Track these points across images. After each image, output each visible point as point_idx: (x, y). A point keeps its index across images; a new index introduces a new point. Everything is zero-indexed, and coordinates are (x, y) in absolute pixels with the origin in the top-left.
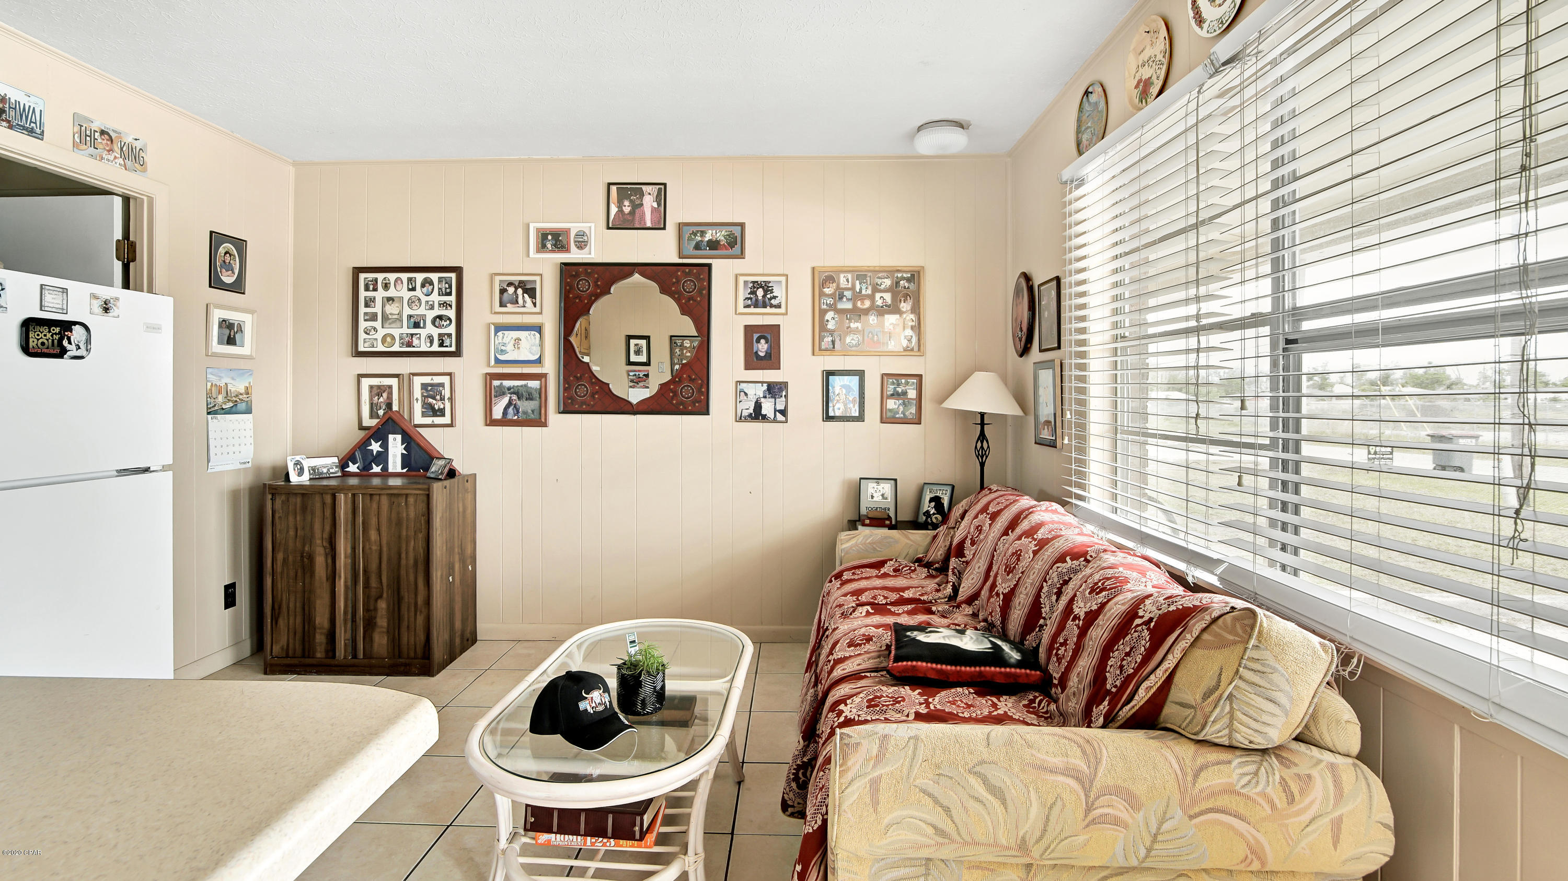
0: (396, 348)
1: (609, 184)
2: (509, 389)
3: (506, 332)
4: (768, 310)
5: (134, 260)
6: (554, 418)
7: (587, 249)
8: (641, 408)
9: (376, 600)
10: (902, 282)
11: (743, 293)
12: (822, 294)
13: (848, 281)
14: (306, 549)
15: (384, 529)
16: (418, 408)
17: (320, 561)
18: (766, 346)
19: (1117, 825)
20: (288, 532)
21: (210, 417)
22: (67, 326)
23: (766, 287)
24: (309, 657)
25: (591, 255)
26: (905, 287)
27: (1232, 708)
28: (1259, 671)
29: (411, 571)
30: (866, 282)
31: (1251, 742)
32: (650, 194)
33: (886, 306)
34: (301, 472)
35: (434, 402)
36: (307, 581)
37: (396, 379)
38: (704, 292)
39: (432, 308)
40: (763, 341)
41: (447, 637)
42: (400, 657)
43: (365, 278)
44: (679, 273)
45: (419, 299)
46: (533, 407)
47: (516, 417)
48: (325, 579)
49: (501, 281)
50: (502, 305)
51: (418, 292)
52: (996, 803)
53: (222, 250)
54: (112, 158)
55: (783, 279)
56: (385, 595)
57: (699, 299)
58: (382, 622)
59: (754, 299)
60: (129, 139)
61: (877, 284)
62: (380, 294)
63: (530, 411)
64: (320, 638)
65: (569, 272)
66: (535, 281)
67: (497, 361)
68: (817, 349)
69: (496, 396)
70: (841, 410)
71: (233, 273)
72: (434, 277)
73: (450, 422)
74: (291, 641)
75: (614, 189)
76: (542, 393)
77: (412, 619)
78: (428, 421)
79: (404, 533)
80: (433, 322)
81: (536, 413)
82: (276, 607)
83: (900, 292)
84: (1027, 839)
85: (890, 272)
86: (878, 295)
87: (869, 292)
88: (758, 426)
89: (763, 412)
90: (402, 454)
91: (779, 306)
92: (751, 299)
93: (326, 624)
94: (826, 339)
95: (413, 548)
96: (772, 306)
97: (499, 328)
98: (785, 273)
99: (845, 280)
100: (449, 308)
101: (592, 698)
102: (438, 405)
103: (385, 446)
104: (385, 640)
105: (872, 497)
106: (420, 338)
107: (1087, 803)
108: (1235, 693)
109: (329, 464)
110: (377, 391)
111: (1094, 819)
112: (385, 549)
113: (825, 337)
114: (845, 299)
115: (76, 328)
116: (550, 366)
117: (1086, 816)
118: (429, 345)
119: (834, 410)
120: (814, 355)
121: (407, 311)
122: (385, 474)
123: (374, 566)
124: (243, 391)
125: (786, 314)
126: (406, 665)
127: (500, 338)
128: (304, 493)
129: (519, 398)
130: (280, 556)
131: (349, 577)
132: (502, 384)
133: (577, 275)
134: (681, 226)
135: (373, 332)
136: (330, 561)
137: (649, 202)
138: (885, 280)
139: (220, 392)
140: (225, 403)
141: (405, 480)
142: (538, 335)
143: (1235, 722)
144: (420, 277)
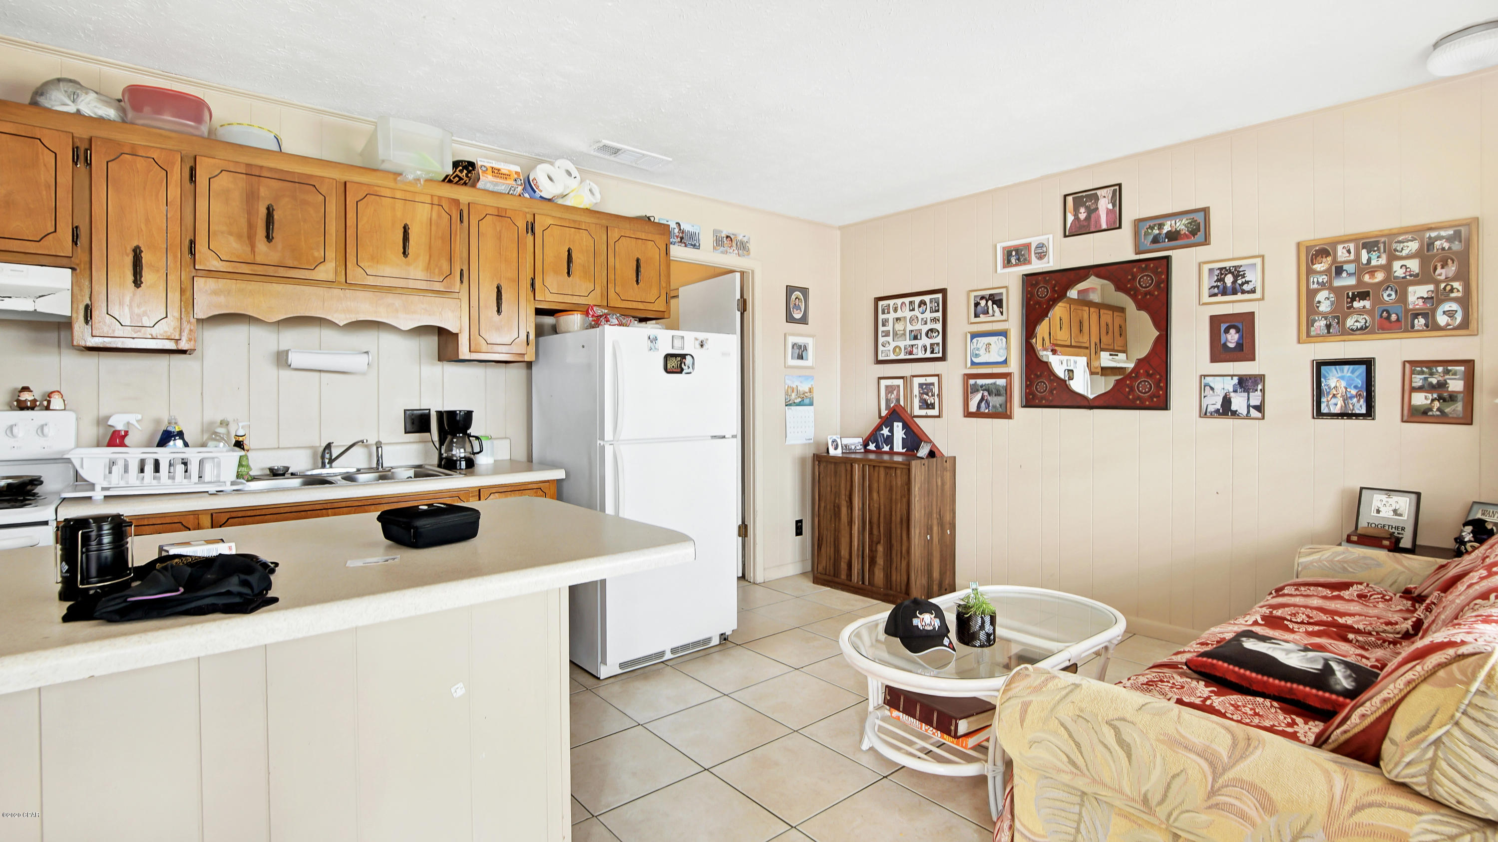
0: (902, 356)
1: (1065, 196)
2: (982, 386)
3: (979, 339)
4: (1239, 296)
5: (746, 310)
6: (1019, 411)
7: (1046, 259)
8: (1096, 404)
9: (877, 544)
10: (1438, 243)
11: (1207, 282)
12: (1310, 272)
13: (1349, 252)
14: (837, 501)
15: (882, 492)
16: (916, 402)
17: (844, 510)
18: (1236, 336)
19: (1243, 819)
20: (827, 487)
21: (787, 407)
22: (683, 356)
23: (1237, 273)
24: (837, 577)
25: (1050, 264)
26: (1443, 249)
27: (1435, 755)
28: (1482, 722)
29: (899, 526)
30: (1379, 250)
31: (1459, 802)
32: (1104, 197)
33: (1410, 276)
34: (836, 448)
35: (927, 397)
36: (837, 524)
37: (902, 380)
38: (1162, 285)
39: (926, 323)
40: (1232, 331)
41: (924, 581)
42: (891, 589)
43: (882, 305)
44: (1135, 270)
45: (917, 317)
46: (1001, 403)
47: (987, 411)
48: (847, 524)
49: (975, 296)
50: (976, 316)
51: (916, 312)
52: (1121, 754)
53: (793, 297)
54: (731, 251)
55: (1258, 261)
56: (882, 541)
57: (1156, 293)
58: (880, 561)
59: (1221, 287)
60: (740, 238)
61: (1396, 250)
62: (892, 316)
63: (998, 405)
64: (844, 565)
65: (1030, 281)
66: (1001, 294)
67: (973, 363)
68: (1306, 335)
69: (972, 393)
70: (1339, 406)
71: (801, 311)
72: (927, 298)
73: (938, 414)
74: (828, 564)
75: (1070, 199)
76: (1007, 391)
77: (899, 563)
78: (923, 412)
79: (894, 497)
80: (927, 335)
81: (1003, 406)
82: (820, 539)
83: (1435, 256)
84: (1149, 796)
85: (1416, 232)
86: (1397, 265)
87: (1383, 261)
88: (1227, 423)
89: (1233, 408)
90: (903, 438)
91: (1253, 291)
92: (1218, 287)
93: (847, 556)
94: (1316, 324)
95: (899, 510)
96: (1243, 292)
97: (974, 335)
98: (1261, 253)
99: (1345, 251)
100: (937, 322)
101: (923, 619)
102: (930, 400)
103: (891, 431)
104: (882, 575)
105: (1378, 511)
106: (917, 348)
107: (1212, 786)
108: (1445, 739)
109: (856, 443)
110: (889, 389)
111: (1217, 804)
112: (882, 507)
113: (1314, 321)
114: (1344, 274)
115: (688, 357)
116: (1015, 366)
117: (1209, 798)
118: (924, 352)
119: (1328, 406)
120: (1299, 342)
121: (909, 327)
122: (892, 452)
123: (875, 519)
124: (807, 390)
125: (1263, 299)
126: (894, 596)
127: (975, 344)
128: (836, 461)
129: (989, 394)
130: (823, 505)
131: (861, 525)
132: (976, 382)
133: (1037, 284)
134: (1138, 223)
135: (887, 345)
136: (849, 511)
137: (1104, 205)
138: (1409, 244)
139: (793, 391)
140: (796, 399)
141: (904, 458)
142: (1004, 339)
143: (1436, 772)
144: (917, 299)
